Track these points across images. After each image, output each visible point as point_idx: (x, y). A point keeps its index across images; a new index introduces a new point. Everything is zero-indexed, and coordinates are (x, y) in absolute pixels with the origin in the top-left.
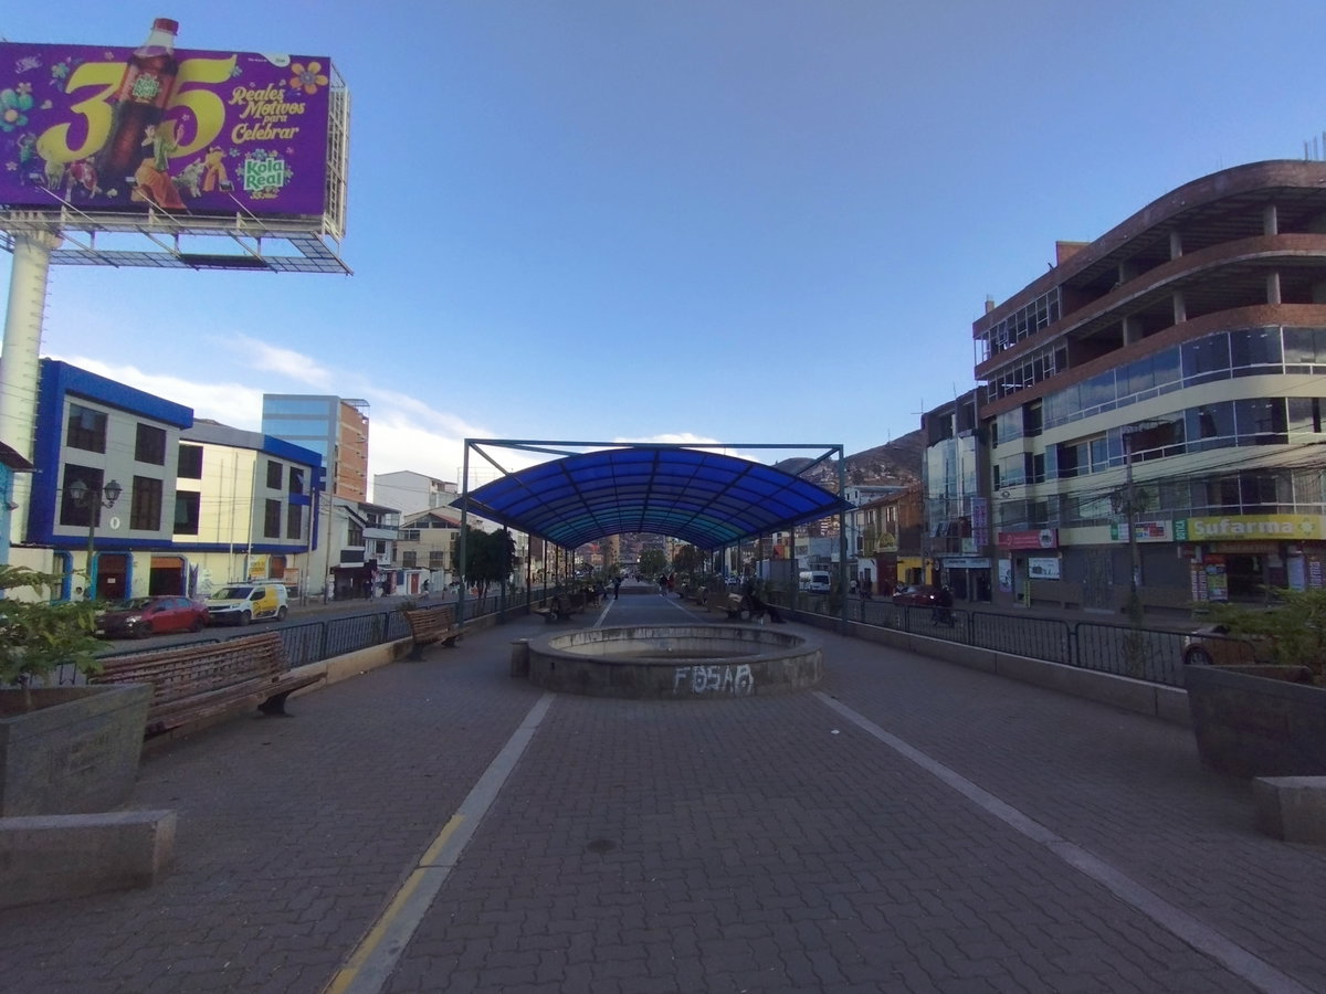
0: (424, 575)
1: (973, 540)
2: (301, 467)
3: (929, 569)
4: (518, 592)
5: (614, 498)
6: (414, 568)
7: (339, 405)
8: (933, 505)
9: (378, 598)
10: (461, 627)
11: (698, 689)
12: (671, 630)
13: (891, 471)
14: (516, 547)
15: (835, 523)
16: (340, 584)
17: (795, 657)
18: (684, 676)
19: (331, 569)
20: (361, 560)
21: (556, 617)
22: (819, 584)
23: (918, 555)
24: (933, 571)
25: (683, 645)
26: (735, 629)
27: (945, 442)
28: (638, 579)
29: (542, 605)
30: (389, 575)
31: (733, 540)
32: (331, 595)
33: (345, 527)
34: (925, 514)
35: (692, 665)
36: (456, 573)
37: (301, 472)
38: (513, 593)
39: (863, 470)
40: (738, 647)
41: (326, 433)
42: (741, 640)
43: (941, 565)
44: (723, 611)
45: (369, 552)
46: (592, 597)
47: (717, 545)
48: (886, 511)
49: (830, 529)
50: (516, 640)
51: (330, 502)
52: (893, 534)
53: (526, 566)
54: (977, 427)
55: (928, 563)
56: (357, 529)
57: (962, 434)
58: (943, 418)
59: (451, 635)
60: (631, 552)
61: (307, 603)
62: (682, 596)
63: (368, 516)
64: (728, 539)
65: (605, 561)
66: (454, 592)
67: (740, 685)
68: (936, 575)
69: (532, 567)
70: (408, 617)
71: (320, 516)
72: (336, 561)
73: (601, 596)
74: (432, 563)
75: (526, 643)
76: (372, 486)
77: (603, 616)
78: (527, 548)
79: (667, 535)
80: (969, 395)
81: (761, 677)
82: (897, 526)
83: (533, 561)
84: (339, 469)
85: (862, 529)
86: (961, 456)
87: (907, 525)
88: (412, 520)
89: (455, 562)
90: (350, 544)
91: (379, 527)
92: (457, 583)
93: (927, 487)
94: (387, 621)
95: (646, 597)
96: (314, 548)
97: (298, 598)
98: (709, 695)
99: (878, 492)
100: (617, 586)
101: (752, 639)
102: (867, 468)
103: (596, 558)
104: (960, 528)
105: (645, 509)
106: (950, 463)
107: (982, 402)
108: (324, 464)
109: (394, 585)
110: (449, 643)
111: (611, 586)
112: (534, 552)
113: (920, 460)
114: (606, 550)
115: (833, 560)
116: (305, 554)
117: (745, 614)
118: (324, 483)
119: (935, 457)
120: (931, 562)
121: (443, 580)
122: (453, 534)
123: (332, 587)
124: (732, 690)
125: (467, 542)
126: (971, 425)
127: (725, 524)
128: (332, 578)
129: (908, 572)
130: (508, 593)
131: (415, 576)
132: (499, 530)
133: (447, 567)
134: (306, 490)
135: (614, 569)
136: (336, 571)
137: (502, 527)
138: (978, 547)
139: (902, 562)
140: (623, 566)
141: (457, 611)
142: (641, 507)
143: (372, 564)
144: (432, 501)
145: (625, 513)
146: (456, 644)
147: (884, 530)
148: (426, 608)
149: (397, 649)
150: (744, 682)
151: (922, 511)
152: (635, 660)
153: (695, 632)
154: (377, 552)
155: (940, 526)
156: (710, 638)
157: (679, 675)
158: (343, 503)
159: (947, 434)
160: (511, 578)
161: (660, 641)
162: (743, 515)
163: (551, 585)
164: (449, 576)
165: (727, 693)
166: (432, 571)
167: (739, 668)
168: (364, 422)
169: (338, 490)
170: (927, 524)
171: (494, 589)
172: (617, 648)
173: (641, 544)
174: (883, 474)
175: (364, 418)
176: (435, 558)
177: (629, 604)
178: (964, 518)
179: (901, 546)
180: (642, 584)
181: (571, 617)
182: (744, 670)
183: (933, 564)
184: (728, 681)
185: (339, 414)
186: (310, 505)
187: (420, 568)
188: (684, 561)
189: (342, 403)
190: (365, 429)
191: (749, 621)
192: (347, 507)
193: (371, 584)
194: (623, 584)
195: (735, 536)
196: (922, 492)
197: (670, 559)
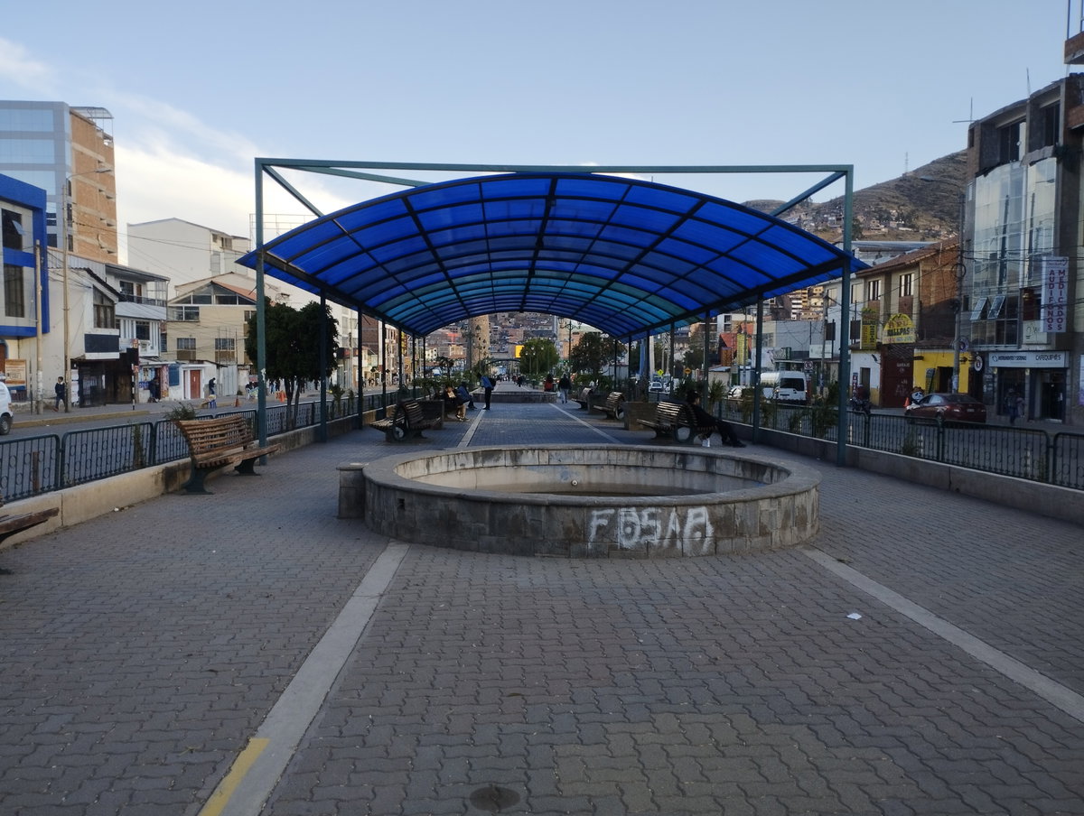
0: (208, 372)
1: (1041, 324)
2: (17, 210)
3: (964, 369)
4: (344, 397)
5: (485, 257)
6: (192, 361)
7: (67, 118)
8: (978, 271)
9: (142, 404)
10: (262, 445)
11: (626, 543)
12: (577, 454)
13: (907, 219)
14: (339, 328)
15: (813, 301)
16: (88, 384)
17: (777, 497)
18: (604, 522)
19: (73, 361)
20: (116, 349)
21: (401, 434)
22: (789, 391)
23: (949, 347)
24: (972, 371)
25: (594, 477)
26: (675, 453)
27: (1007, 168)
28: (520, 382)
29: (381, 415)
30: (158, 370)
31: (663, 323)
32: (75, 398)
33: (89, 300)
34: (965, 283)
35: (617, 506)
36: (254, 370)
37: (18, 217)
38: (338, 398)
39: (861, 218)
40: (679, 480)
41: (51, 161)
42: (684, 469)
43: (985, 363)
44: (647, 427)
45: (127, 338)
46: (454, 406)
47: (639, 330)
48: (898, 280)
49: (807, 309)
50: (343, 464)
51: (64, 262)
52: (911, 316)
53: (355, 361)
54: (1061, 141)
55: (965, 360)
56: (106, 303)
57: (1036, 154)
58: (1005, 130)
59: (248, 456)
60: (506, 342)
61: (41, 410)
62: (584, 406)
63: (122, 284)
64: (656, 320)
65: (470, 357)
66: (252, 397)
67: (692, 538)
68: (976, 378)
69: (365, 363)
70: (183, 430)
71: (50, 283)
72: (78, 350)
73: (466, 405)
74: (219, 356)
75: (361, 470)
76: (125, 239)
77: (470, 433)
78: (355, 334)
79: (562, 316)
80: (1052, 91)
81: (724, 526)
82: (915, 303)
83: (364, 353)
84: (74, 213)
85: (860, 308)
86: (1031, 190)
87: (933, 302)
88: (187, 292)
89: (251, 352)
90: (98, 324)
91: (139, 301)
92: (256, 385)
93: (970, 241)
94: (153, 435)
95: (530, 407)
96: (46, 330)
97: (27, 403)
98: (643, 553)
99: (887, 251)
100: (489, 390)
101: (703, 468)
102: (868, 215)
103: (456, 351)
104: (1020, 304)
105: (532, 275)
106: (1012, 202)
107: (1072, 102)
108: (51, 208)
109: (165, 386)
110: (246, 468)
111: (479, 390)
112: (365, 341)
113: (963, 196)
114: (469, 339)
115: (812, 356)
116: (33, 340)
117: (683, 433)
118: (54, 236)
119: (988, 195)
120: (969, 357)
121: (235, 380)
122: (247, 313)
123: (74, 389)
124: (679, 544)
125: (267, 322)
126: (1051, 139)
127: (653, 299)
128: (75, 375)
129: (931, 375)
130: (330, 398)
131: (196, 374)
132: (313, 306)
133: (241, 361)
134: (27, 243)
135: (482, 367)
136: (79, 364)
137: (317, 299)
138: (1049, 335)
139: (921, 358)
140: (494, 362)
141: (256, 424)
142: (526, 272)
143: (132, 355)
144: (214, 265)
145: (501, 281)
146: (256, 469)
147: (895, 309)
148: (211, 417)
149: (169, 476)
150: (698, 534)
151: (960, 279)
152: (526, 497)
153: (614, 457)
154: (139, 337)
155: (988, 303)
156: (636, 467)
157: (597, 520)
158: (85, 264)
159: (1009, 155)
160: (334, 376)
161: (560, 469)
162: (681, 284)
163: (392, 388)
164: (244, 375)
165: (671, 550)
166: (219, 366)
167: (691, 512)
168: (106, 143)
169: (75, 245)
170: (967, 300)
171: (310, 394)
172: (495, 479)
173: (520, 331)
174: (893, 224)
175: (106, 137)
176: (223, 348)
177: (506, 416)
178: (1029, 290)
179: (921, 333)
180: (526, 389)
181: (424, 433)
182: (699, 516)
183: (973, 361)
184: (674, 533)
185: (68, 128)
186: (35, 267)
187: (201, 362)
188: (587, 354)
189: (71, 113)
190: (109, 153)
191: (689, 442)
192: (89, 271)
193: (132, 385)
194: (498, 388)
195: (665, 316)
196: (962, 251)
197: (564, 352)
